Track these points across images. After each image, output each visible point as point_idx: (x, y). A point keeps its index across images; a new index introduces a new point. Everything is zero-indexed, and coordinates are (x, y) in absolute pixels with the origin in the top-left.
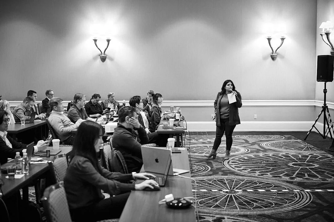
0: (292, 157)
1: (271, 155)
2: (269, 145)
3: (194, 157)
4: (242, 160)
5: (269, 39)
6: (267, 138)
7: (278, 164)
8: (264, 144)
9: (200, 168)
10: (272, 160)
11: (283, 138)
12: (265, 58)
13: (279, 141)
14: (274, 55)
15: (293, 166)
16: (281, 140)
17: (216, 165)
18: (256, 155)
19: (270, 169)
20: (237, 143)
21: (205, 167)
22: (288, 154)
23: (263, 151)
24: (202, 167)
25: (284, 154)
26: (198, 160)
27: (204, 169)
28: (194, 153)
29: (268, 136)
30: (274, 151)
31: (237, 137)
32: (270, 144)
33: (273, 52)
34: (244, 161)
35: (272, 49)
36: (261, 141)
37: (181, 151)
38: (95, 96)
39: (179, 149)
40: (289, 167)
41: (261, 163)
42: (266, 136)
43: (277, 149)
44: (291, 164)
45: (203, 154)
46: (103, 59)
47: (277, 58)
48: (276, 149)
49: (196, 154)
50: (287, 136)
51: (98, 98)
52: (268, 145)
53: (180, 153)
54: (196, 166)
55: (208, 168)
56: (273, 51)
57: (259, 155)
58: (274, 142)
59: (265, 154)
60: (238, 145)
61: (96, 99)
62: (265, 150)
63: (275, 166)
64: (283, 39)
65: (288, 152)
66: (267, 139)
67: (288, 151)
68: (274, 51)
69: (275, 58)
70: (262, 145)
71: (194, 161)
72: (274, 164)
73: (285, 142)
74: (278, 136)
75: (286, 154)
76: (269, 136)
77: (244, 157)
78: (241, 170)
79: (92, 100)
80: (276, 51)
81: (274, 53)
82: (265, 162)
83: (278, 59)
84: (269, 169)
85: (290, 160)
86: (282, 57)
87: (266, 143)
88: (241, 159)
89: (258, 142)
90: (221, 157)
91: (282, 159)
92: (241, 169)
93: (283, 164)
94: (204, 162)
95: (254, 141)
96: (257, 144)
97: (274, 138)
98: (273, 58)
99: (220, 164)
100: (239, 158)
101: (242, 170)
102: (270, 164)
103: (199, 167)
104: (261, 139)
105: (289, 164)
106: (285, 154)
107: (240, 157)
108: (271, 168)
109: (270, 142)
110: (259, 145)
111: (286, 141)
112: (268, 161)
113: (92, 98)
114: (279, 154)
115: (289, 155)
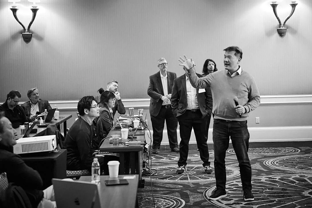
0: (309, 181)
1: (277, 178)
2: (277, 163)
3: (161, 185)
4: (235, 189)
5: (274, 6)
6: (275, 152)
7: (287, 193)
8: (269, 162)
9: (169, 203)
10: (278, 187)
11: (298, 151)
12: (269, 34)
13: (292, 156)
14: (281, 28)
15: (309, 195)
16: (295, 154)
17: (194, 198)
18: (256, 180)
19: (275, 202)
20: (229, 160)
21: (176, 201)
22: (304, 176)
23: (267, 173)
24: (172, 201)
25: (297, 176)
26: (167, 191)
27: (175, 205)
28: (163, 179)
29: (276, 148)
30: (284, 172)
31: (230, 151)
32: (278, 161)
33: (280, 24)
34: (236, 190)
35: (279, 20)
36: (265, 157)
37: (129, 182)
38: (12, 95)
39: (126, 177)
40: (304, 197)
41: (262, 192)
42: (273, 148)
43: (288, 170)
44: (306, 193)
45: (176, 180)
46: (27, 39)
47: (287, 33)
48: (286, 169)
49: (167, 181)
50: (303, 148)
51: (17, 97)
52: (275, 163)
53: (127, 184)
54: (163, 200)
55: (182, 203)
56: (280, 22)
57: (260, 180)
58: (285, 158)
59: (269, 178)
60: (230, 164)
61: (13, 99)
62: (270, 171)
63: (283, 196)
64: (294, 6)
65: (303, 173)
66: (275, 154)
67: (304, 171)
68: (282, 23)
69: (284, 33)
70: (267, 163)
71: (162, 192)
72: (281, 193)
73: (300, 158)
74: (291, 149)
75: (301, 176)
76: (278, 148)
77: (237, 183)
78: (231, 204)
79: (9, 101)
80: (285, 23)
81: (282, 25)
82: (268, 190)
83: (288, 35)
84: (273, 201)
85: (305, 185)
86: (294, 32)
87: (272, 160)
88: (232, 187)
89: (261, 158)
90: (202, 184)
91: (294, 184)
92: (232, 202)
93: (294, 193)
94: (177, 194)
95: (255, 158)
96: (258, 162)
97: (284, 151)
98: (281, 33)
99: (200, 195)
100: (229, 185)
101: (233, 204)
102: (275, 193)
103: (167, 201)
104: (266, 154)
105: (304, 193)
106: (299, 177)
107: (232, 184)
108: (276, 199)
109: (278, 158)
110: (261, 164)
111: (302, 156)
112: (272, 189)
113: (8, 98)
114: (290, 177)
115: (305, 178)
